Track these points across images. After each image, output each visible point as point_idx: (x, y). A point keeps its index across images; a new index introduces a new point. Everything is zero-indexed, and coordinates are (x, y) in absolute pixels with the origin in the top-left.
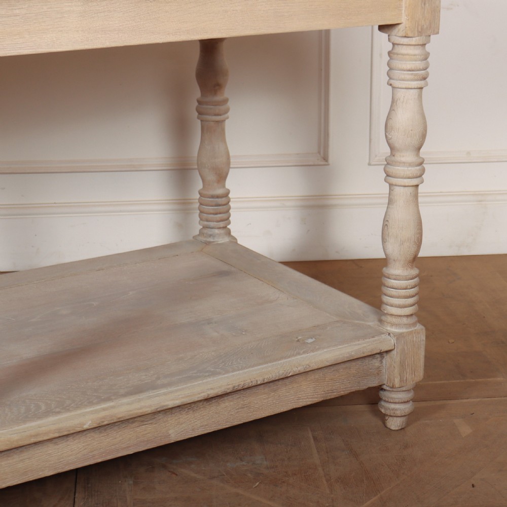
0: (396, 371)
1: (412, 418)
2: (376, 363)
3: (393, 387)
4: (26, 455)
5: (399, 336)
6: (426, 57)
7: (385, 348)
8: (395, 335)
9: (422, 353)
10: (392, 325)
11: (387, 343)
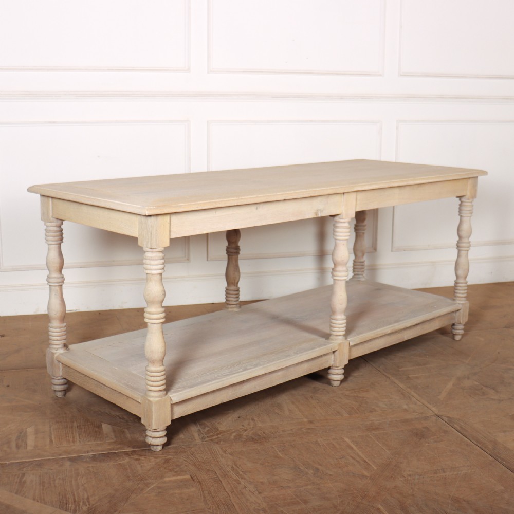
0: (461, 317)
1: (463, 336)
2: (454, 314)
3: (460, 323)
4: (371, 343)
5: (463, 304)
6: (472, 206)
7: (459, 308)
8: (461, 304)
9: (468, 311)
10: (459, 300)
11: (460, 307)
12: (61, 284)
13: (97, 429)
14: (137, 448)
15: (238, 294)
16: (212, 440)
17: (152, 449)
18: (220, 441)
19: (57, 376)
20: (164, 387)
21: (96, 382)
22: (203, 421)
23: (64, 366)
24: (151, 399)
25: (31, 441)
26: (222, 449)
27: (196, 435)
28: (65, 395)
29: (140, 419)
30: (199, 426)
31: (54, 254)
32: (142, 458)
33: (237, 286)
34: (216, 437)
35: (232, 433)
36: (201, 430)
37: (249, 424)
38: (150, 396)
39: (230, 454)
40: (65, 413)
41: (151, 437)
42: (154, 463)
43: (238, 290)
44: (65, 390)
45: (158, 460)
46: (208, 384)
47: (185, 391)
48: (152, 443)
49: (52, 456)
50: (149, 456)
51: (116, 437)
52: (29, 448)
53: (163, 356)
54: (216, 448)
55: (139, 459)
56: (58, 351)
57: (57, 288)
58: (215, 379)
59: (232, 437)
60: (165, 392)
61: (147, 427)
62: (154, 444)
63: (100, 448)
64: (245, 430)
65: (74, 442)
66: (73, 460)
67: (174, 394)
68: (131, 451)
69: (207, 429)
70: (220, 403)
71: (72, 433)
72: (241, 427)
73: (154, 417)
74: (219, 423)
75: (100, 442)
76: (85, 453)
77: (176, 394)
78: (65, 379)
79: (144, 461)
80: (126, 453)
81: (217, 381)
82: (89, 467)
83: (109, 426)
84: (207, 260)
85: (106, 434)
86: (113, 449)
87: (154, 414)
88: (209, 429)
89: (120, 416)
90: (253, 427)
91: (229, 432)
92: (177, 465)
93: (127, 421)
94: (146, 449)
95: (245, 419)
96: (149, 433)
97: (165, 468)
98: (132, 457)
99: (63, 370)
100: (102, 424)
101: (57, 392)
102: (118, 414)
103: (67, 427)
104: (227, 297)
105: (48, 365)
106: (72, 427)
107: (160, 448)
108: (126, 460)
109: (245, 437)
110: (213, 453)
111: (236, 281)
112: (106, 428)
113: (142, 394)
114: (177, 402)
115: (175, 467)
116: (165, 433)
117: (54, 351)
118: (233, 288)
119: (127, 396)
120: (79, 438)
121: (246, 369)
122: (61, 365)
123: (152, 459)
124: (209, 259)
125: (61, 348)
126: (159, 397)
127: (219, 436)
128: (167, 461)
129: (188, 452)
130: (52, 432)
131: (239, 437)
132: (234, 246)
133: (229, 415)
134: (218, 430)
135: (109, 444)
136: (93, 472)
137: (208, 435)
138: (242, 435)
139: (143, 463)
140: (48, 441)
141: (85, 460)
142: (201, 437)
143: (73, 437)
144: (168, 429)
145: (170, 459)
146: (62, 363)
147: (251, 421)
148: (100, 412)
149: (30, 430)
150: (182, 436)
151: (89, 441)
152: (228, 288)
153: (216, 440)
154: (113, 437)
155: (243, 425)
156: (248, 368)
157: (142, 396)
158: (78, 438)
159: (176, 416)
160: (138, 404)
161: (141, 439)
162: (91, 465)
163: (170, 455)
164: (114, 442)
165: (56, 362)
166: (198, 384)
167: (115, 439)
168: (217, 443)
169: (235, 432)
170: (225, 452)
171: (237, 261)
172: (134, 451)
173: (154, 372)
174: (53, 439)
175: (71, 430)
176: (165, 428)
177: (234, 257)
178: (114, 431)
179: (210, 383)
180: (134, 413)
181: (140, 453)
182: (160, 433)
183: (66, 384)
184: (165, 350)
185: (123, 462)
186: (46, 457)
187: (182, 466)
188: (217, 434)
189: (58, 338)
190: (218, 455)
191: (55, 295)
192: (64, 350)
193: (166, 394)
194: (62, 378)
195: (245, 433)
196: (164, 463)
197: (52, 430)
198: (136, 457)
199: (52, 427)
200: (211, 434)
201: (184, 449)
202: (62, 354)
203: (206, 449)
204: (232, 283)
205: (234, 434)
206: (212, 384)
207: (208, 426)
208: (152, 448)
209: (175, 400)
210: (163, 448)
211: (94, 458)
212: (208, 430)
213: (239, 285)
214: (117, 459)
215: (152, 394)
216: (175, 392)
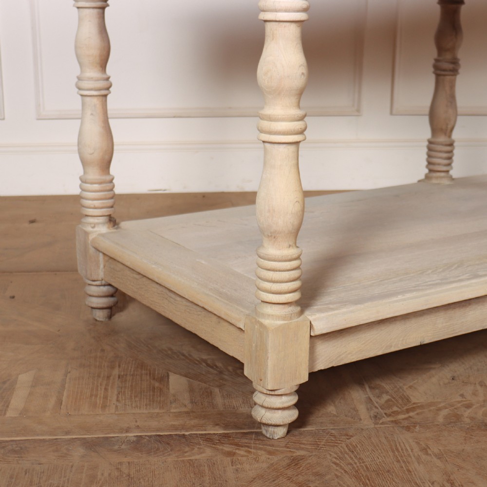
12: (104, 92)
13: (157, 384)
14: (232, 428)
15: (451, 152)
16: (396, 422)
17: (264, 432)
18: (415, 424)
19: (95, 278)
20: (295, 296)
21: (161, 289)
22: (378, 382)
23: (107, 258)
24: (266, 322)
25: (17, 401)
26: (418, 443)
27: (362, 409)
28: (110, 317)
29: (241, 365)
30: (368, 389)
31: (90, 29)
32: (241, 452)
33: (450, 136)
34: (406, 416)
35: (439, 409)
36: (373, 399)
37: (475, 394)
38: (264, 315)
39: (436, 456)
40: (103, 350)
41: (262, 406)
42: (265, 465)
43: (451, 144)
44: (110, 308)
45: (275, 459)
46: (395, 299)
47: (344, 310)
48: (264, 421)
49: (50, 435)
50: (255, 448)
51: (192, 402)
52: (10, 414)
53: (296, 223)
54: (406, 439)
55: (234, 454)
56: (96, 229)
57: (96, 101)
58: (411, 291)
59: (440, 419)
60: (299, 309)
61: (255, 385)
62: (270, 422)
63: (154, 424)
64: (469, 406)
65: (104, 407)
66: (91, 445)
67: (318, 315)
68: (220, 435)
69: (386, 397)
70: (417, 344)
71: (106, 389)
72: (460, 399)
73: (270, 363)
74: (410, 387)
75: (157, 411)
76: (122, 432)
77: (323, 315)
78: (110, 285)
79: (244, 459)
80: (208, 439)
81: (414, 294)
82: (121, 463)
83: (183, 381)
84: (391, 113)
85: (174, 396)
86: (183, 427)
87: (270, 355)
88: (388, 397)
89: (209, 362)
90: (484, 401)
91: (432, 408)
92: (317, 474)
93: (221, 372)
94: (252, 433)
95: (465, 383)
96: (258, 398)
97: (289, 478)
98: (221, 447)
99: (104, 266)
100: (170, 373)
101: (94, 310)
102: (205, 357)
103: (99, 376)
104: (429, 156)
105: (79, 258)
106: (108, 377)
107: (281, 432)
108: (204, 454)
109: (468, 421)
110: (397, 450)
111: (450, 127)
112: (177, 383)
113: (247, 312)
114: (324, 332)
115: (312, 478)
116: (294, 399)
117: (89, 229)
118: (442, 139)
119: (219, 317)
120: (118, 400)
121: (477, 276)
122: (101, 256)
123: (263, 456)
124: (394, 112)
125: (103, 224)
126: (284, 318)
127: (411, 414)
128: (295, 462)
129: (344, 445)
130: (67, 385)
131: (454, 419)
132: (448, 56)
133: (433, 372)
134: (408, 400)
135: (178, 415)
136: (129, 475)
137: (388, 411)
138: (462, 415)
139: (241, 464)
140: (52, 401)
141: (116, 447)
142: (372, 413)
143: (105, 398)
144: (302, 390)
145: (302, 458)
146: (104, 254)
147: (478, 387)
148: (169, 352)
149: (25, 378)
150: (331, 409)
151: (137, 406)
152: (433, 140)
153: (406, 423)
154: (187, 402)
155: (462, 395)
156: (481, 273)
157: (248, 315)
158: (115, 398)
159: (322, 364)
160: (238, 332)
161: (244, 409)
162: (125, 460)
163: (302, 449)
164: (187, 413)
165: (92, 250)
166: (372, 298)
167: (190, 406)
168: (408, 428)
169: (446, 408)
170: (425, 450)
171: (452, 86)
172: (226, 436)
173: (274, 260)
174: (64, 399)
175: (105, 382)
176: (296, 388)
177: (448, 78)
178: (191, 390)
179: (400, 297)
180: (231, 354)
181: (236, 440)
182: (284, 398)
183: (112, 296)
184: (303, 211)
185: (197, 457)
186: (38, 435)
187: (328, 477)
188: (408, 411)
189: (97, 203)
190: (409, 455)
191: (92, 114)
192: (109, 228)
193: (302, 312)
194: (103, 282)
195: (468, 413)
196: (289, 466)
197: (68, 380)
198: (227, 448)
199: (69, 375)
200: (395, 409)
201: (335, 437)
202: (103, 235)
203: (383, 440)
204: (442, 130)
205: (445, 412)
206: (404, 300)
207: (387, 393)
208: (264, 430)
209: (320, 327)
210: (288, 432)
211: (138, 444)
212: (388, 401)
213: (455, 135)
214: (187, 449)
215: (269, 310)
216: (320, 311)
